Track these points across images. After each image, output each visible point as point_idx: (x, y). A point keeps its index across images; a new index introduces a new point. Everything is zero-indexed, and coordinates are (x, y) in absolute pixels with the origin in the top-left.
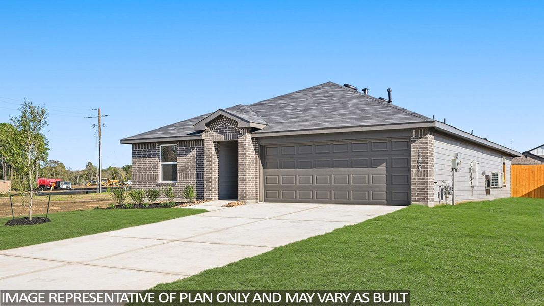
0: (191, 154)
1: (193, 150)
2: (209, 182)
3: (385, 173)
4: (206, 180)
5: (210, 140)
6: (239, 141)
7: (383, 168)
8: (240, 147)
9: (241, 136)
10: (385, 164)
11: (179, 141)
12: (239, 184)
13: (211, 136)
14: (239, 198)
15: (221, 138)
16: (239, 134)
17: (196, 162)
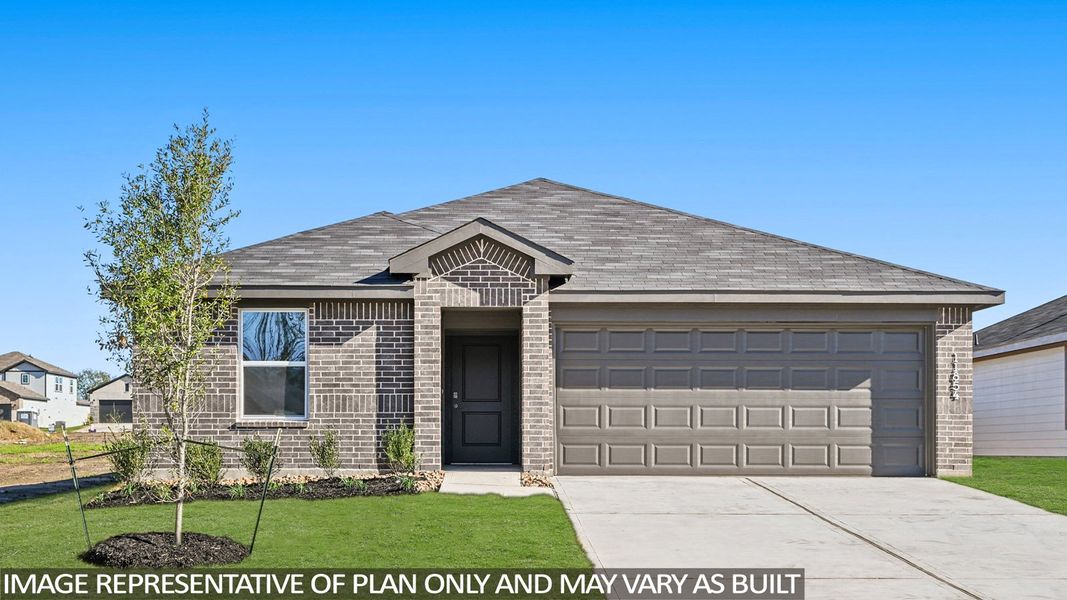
0: (356, 340)
1: (364, 329)
2: (429, 420)
3: (869, 402)
4: (421, 414)
5: (434, 304)
6: (527, 309)
7: (863, 392)
8: (528, 327)
9: (532, 298)
10: (867, 383)
11: (318, 301)
12: (526, 426)
13: (436, 291)
14: (526, 462)
15: (471, 299)
16: (527, 291)
17: (378, 363)
